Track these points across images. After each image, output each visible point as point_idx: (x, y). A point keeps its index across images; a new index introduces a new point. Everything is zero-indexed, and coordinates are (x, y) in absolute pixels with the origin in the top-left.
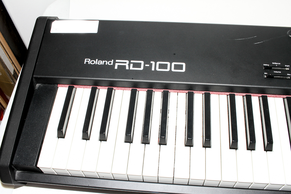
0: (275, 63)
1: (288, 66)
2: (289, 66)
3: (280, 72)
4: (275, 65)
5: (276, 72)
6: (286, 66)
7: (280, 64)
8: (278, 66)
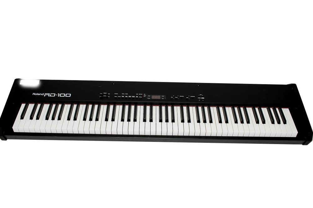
3: (106, 96)
6: (108, 94)
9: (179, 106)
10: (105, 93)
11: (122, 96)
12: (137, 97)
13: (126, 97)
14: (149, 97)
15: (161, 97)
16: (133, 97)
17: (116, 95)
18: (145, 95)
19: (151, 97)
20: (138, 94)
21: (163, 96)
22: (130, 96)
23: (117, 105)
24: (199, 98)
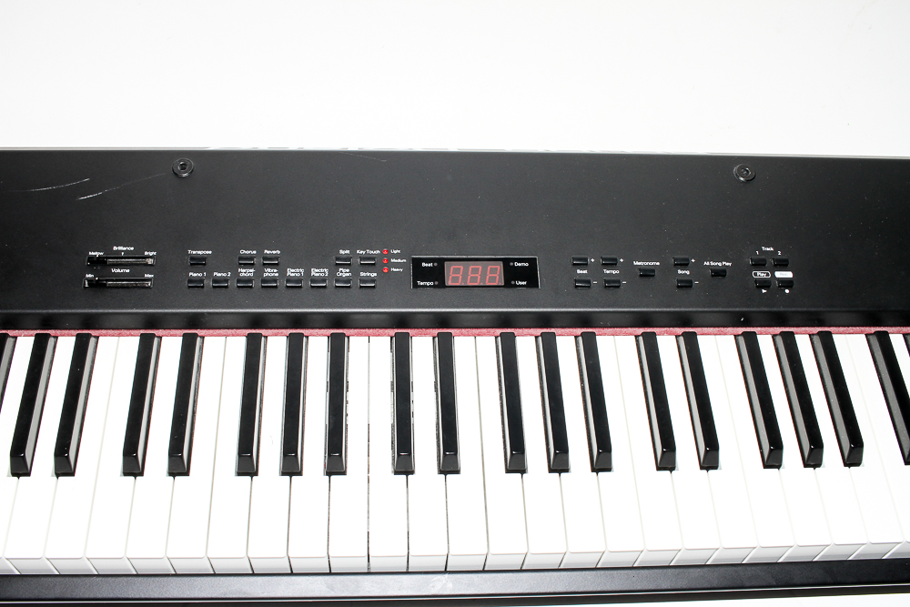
0: (121, 248)
1: (151, 254)
2: (155, 253)
3: (128, 271)
4: (117, 255)
5: (118, 271)
6: (146, 253)
7: (132, 249)
8: (128, 255)
9: (630, 330)
10: (125, 249)
11: (243, 273)
12: (344, 273)
13: (270, 273)
16: (315, 272)
17: (198, 263)
18: (397, 260)
20: (348, 252)
21: (520, 265)
22: (293, 270)
23: (211, 331)
24: (759, 273)
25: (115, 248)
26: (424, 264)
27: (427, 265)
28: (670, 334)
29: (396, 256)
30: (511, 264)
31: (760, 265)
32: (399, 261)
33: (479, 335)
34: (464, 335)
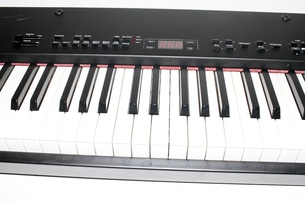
9: (238, 69)
10: (30, 34)
11: (75, 42)
12: (116, 43)
13: (86, 42)
14: (150, 45)
15: (185, 45)
16: (104, 42)
17: (58, 39)
18: (138, 40)
19: (156, 44)
20: (118, 37)
21: (190, 42)
22: (95, 42)
23: (60, 65)
24: (294, 48)
25: (27, 34)
26: (149, 41)
27: (151, 42)
28: (256, 72)
29: (138, 38)
30: (187, 42)
31: (295, 45)
32: (139, 40)
33: (172, 69)
34: (165, 69)
